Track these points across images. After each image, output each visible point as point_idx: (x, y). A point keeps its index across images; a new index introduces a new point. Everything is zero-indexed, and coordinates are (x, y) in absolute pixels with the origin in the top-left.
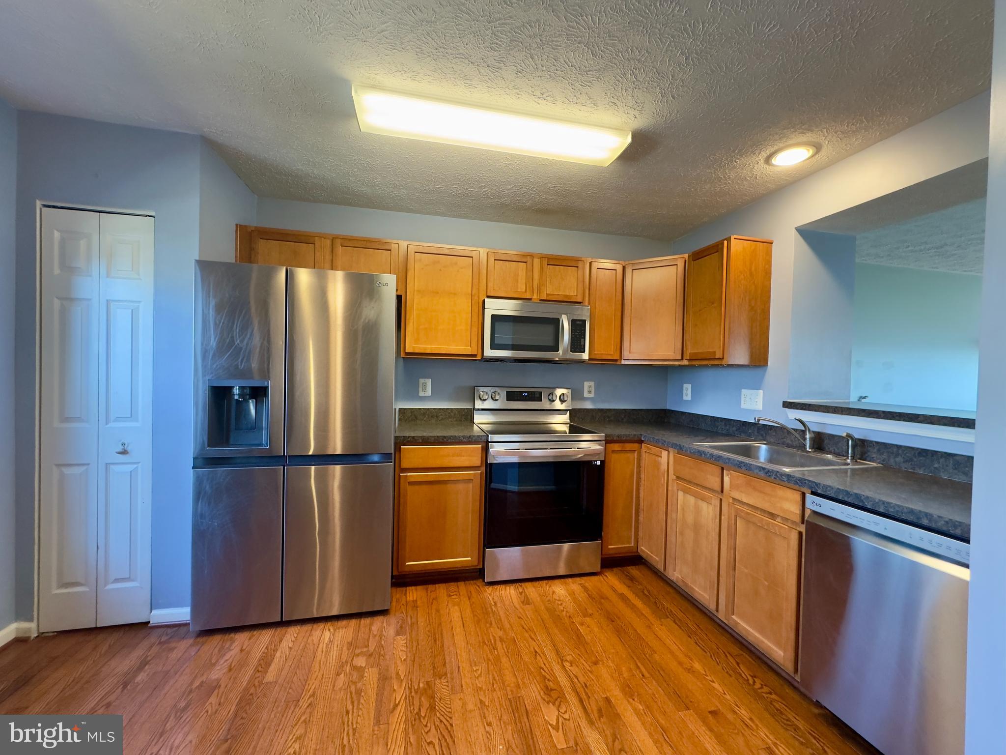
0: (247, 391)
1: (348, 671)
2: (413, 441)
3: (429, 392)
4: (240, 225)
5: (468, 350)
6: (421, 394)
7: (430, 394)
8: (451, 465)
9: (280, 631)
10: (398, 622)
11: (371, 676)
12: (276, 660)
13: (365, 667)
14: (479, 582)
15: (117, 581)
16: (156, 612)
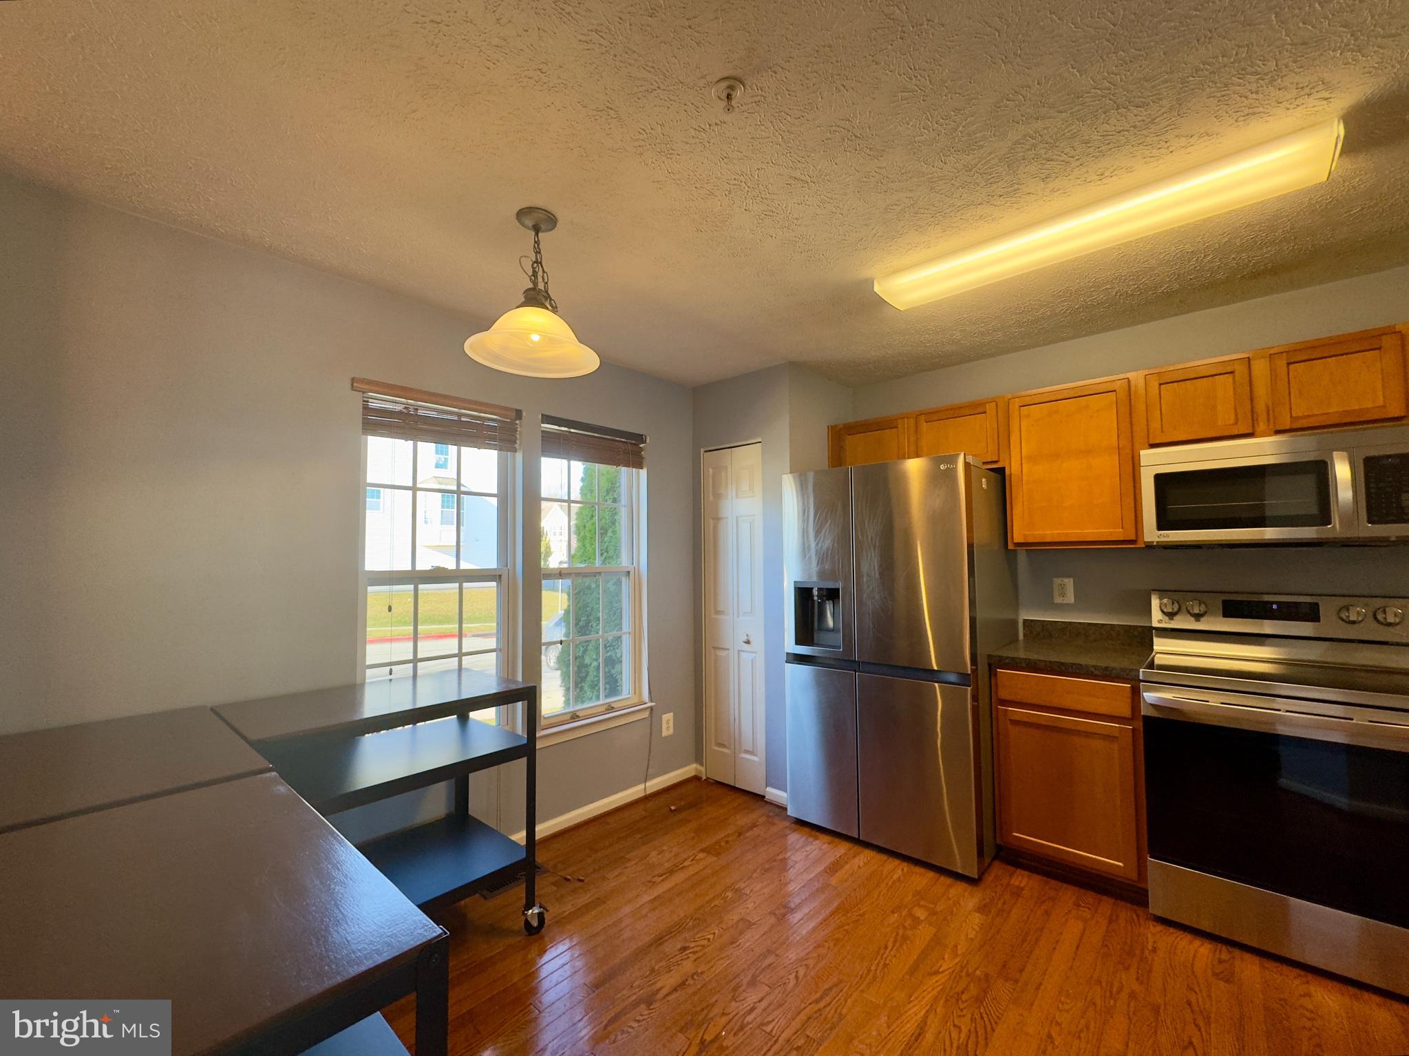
0: (825, 593)
1: (903, 914)
2: (1014, 664)
3: (1070, 598)
4: (831, 426)
5: (1118, 533)
6: (1058, 600)
7: (1072, 600)
8: (1079, 707)
9: (856, 848)
10: (984, 899)
11: (925, 933)
12: (843, 871)
13: (922, 921)
14: (1140, 911)
15: (747, 752)
16: (769, 789)
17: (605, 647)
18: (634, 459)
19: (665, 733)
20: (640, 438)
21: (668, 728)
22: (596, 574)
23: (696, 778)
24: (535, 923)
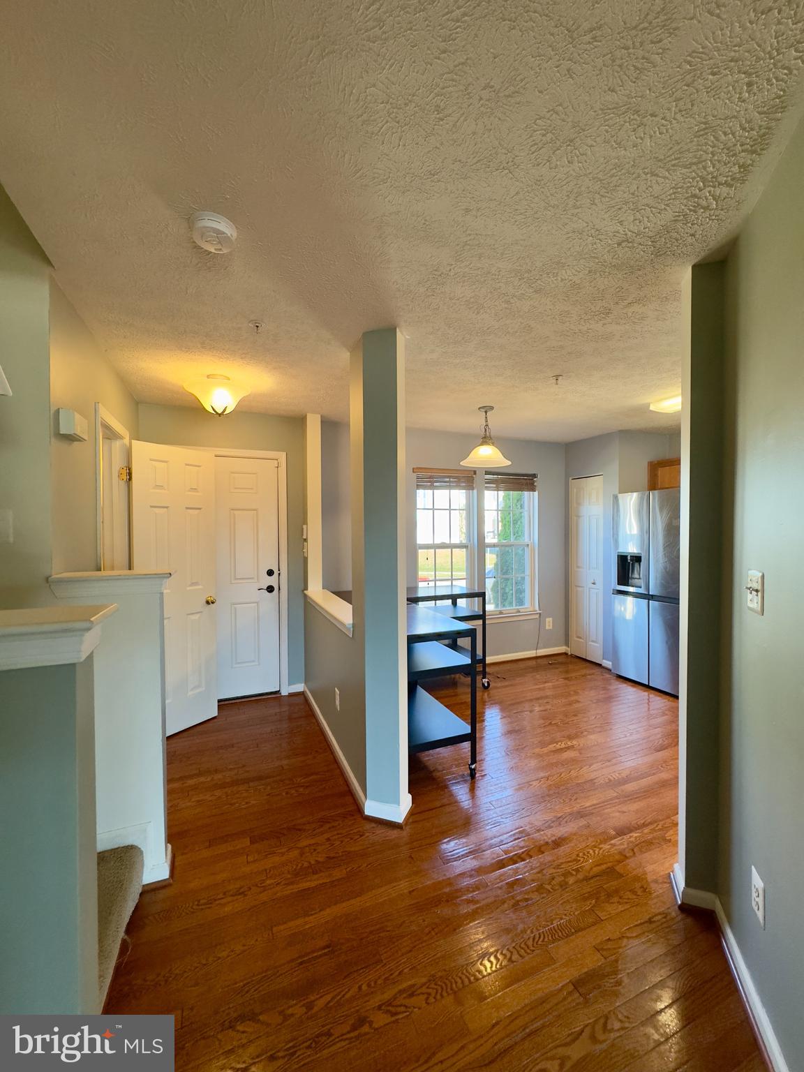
0: (634, 558)
4: (650, 462)
15: (593, 641)
16: (604, 661)
17: (516, 583)
18: (532, 487)
19: (547, 628)
20: (534, 476)
21: (549, 625)
22: (511, 546)
23: (566, 654)
24: (486, 685)
